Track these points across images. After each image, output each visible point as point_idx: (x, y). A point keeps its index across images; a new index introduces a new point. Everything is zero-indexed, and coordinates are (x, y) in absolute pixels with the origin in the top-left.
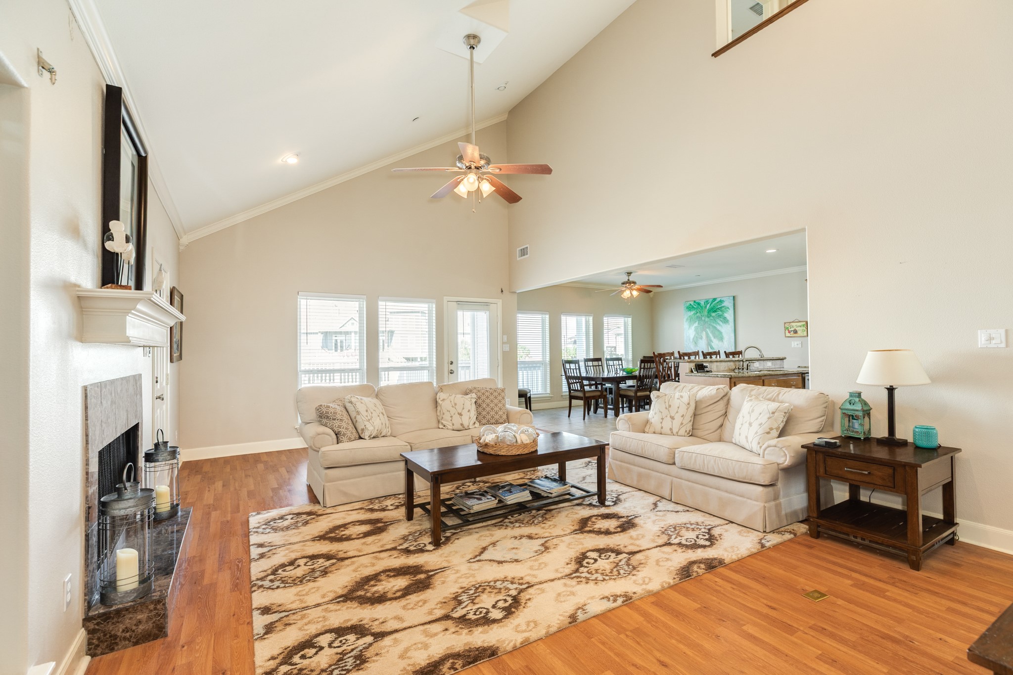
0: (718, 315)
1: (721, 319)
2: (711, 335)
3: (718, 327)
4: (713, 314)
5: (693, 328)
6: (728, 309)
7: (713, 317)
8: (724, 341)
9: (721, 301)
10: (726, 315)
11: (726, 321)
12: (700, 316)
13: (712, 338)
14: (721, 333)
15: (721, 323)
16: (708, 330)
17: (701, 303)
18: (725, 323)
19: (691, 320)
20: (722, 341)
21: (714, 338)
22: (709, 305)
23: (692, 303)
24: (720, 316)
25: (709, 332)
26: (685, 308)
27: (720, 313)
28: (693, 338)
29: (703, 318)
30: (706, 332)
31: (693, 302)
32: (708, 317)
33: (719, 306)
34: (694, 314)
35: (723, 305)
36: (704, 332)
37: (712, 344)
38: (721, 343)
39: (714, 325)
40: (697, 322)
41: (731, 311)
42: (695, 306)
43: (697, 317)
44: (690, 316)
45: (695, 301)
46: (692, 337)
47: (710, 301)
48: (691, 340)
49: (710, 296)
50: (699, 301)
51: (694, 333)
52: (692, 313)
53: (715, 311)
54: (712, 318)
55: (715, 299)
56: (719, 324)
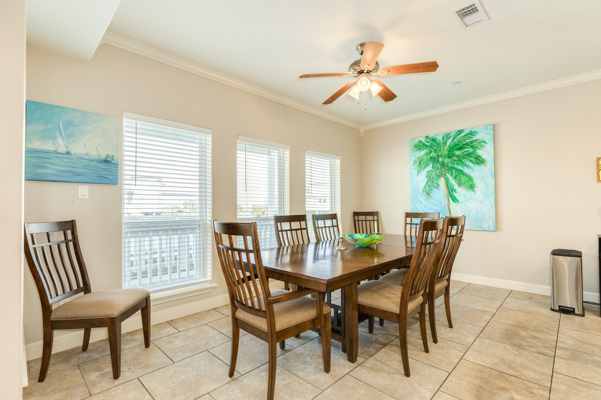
0: (466, 153)
1: (472, 159)
2: (453, 182)
3: (466, 170)
4: (458, 153)
5: (424, 173)
6: (484, 144)
7: (457, 156)
8: (476, 189)
9: (471, 134)
10: (479, 152)
11: (479, 161)
12: (436, 156)
13: (456, 187)
14: (470, 178)
15: (471, 164)
16: (448, 175)
17: (438, 137)
18: (478, 163)
19: (421, 164)
20: (474, 191)
21: (460, 185)
22: (451, 140)
23: (423, 140)
24: (469, 155)
25: (450, 178)
26: (412, 147)
27: (471, 150)
28: (425, 187)
29: (441, 159)
30: (445, 178)
31: (424, 138)
32: (449, 157)
33: (468, 141)
34: (425, 154)
35: (475, 138)
36: (442, 179)
37: (456, 195)
38: (470, 192)
39: (459, 167)
40: (431, 165)
41: (489, 147)
42: (427, 144)
43: (431, 158)
44: (419, 158)
45: (427, 137)
46: (422, 185)
47: (453, 135)
48: (421, 190)
49: (452, 128)
50: (434, 136)
51: (426, 180)
52: (423, 152)
53: (459, 149)
54: (455, 158)
55: (460, 132)
56: (467, 166)
